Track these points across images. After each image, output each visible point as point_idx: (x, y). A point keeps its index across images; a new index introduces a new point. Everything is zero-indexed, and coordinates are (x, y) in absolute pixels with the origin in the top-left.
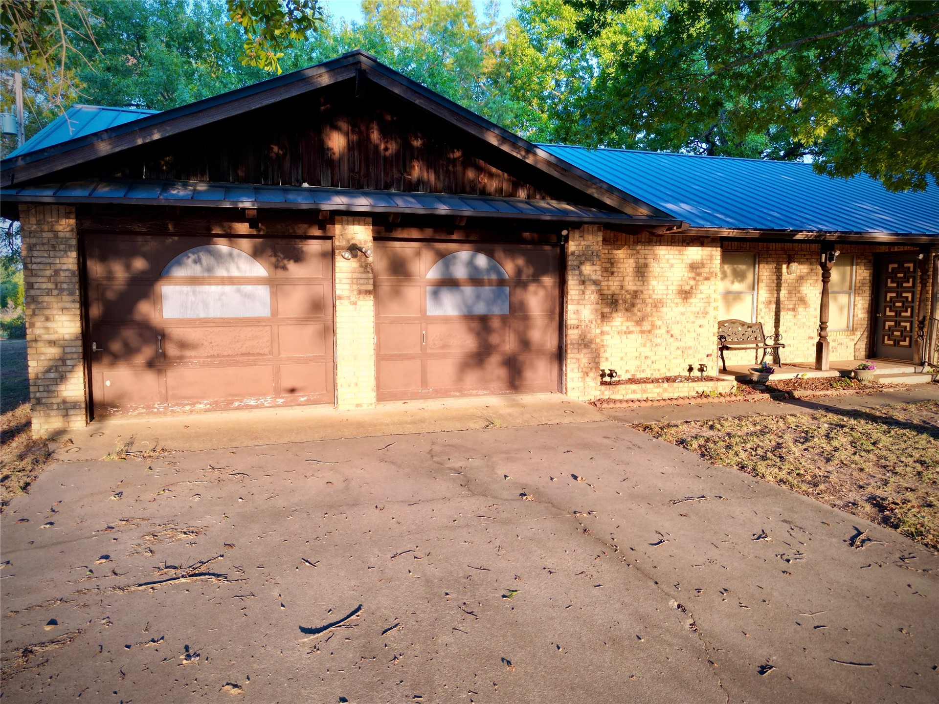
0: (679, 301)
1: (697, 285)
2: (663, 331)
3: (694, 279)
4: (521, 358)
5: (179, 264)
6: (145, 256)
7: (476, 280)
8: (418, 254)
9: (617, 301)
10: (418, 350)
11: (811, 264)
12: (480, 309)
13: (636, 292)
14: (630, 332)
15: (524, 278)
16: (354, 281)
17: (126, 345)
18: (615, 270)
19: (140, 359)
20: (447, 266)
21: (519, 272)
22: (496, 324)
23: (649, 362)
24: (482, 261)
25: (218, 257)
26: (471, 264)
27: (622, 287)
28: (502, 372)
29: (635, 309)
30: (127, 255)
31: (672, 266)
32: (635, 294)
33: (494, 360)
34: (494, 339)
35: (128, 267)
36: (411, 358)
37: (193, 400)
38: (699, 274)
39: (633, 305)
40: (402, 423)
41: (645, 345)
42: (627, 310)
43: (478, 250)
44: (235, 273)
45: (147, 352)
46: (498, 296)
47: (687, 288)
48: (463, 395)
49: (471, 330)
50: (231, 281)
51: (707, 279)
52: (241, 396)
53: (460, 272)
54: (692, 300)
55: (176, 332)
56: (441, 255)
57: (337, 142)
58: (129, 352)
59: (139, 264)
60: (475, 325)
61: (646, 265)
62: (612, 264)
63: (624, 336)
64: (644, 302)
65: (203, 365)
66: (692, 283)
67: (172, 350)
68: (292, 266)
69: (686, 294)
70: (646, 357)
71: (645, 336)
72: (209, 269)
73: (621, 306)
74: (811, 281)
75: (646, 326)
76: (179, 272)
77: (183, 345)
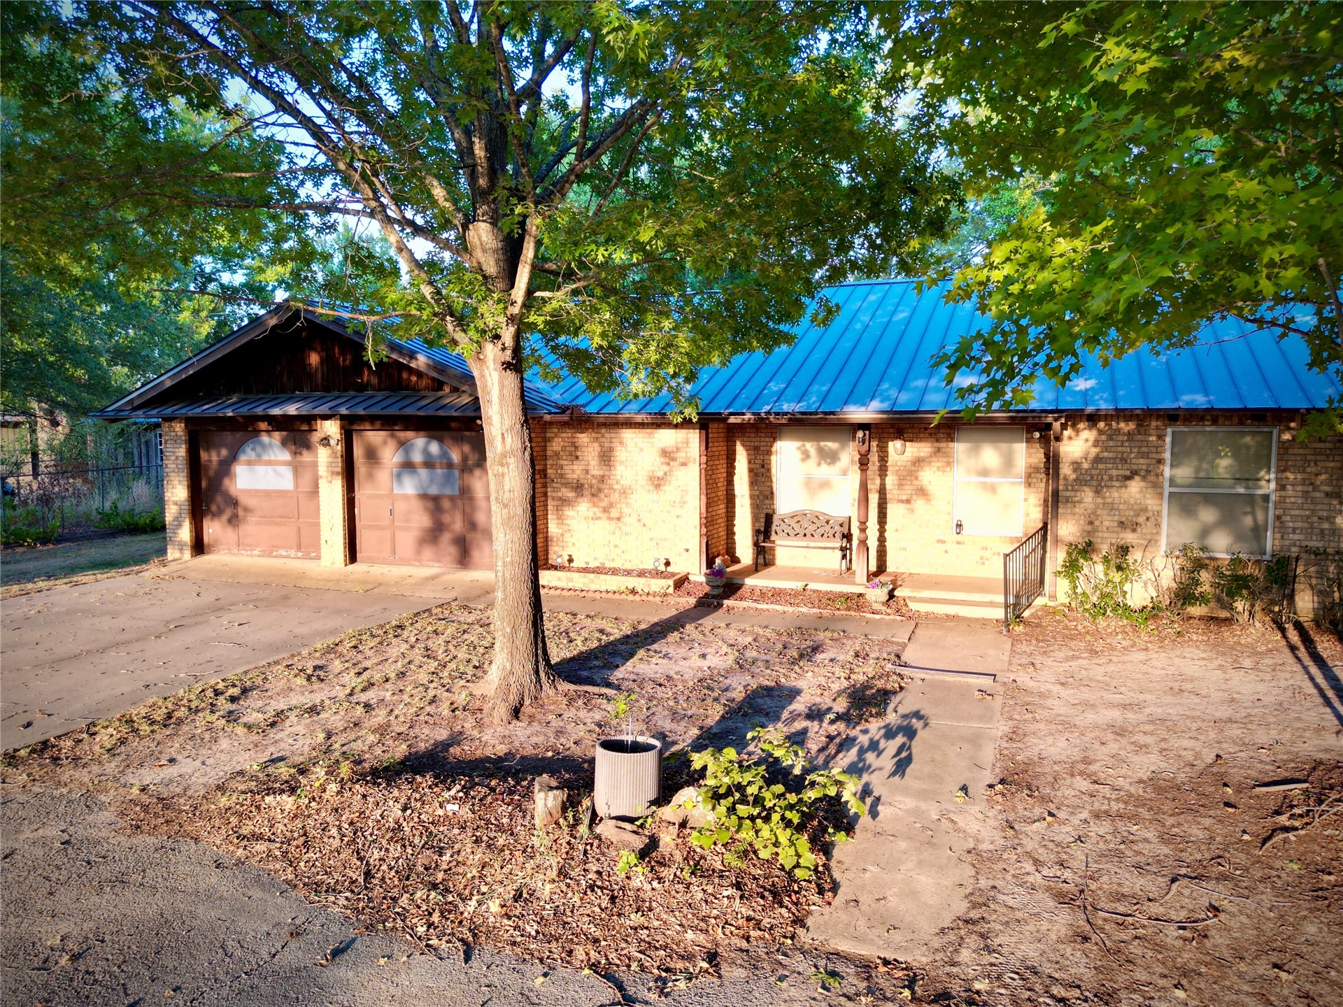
0: (651, 488)
1: (671, 471)
2: (633, 519)
3: (668, 464)
4: (469, 537)
5: (244, 452)
6: (226, 446)
7: (429, 464)
8: (385, 443)
9: (582, 485)
10: (386, 522)
11: (938, 440)
12: (433, 491)
13: (603, 476)
14: (598, 518)
15: (470, 462)
16: (330, 465)
17: (218, 507)
18: (579, 453)
19: (225, 517)
20: (407, 452)
21: (465, 458)
22: (446, 504)
23: (619, 551)
24: (434, 448)
25: (263, 446)
26: (426, 452)
27: (587, 472)
28: (453, 550)
29: (602, 496)
30: (218, 447)
31: (642, 450)
32: (602, 479)
33: (446, 537)
34: (446, 518)
35: (219, 454)
36: (381, 528)
37: (252, 547)
38: (674, 459)
39: (600, 490)
40: (327, 580)
41: (614, 533)
42: (593, 495)
43: (432, 437)
44: (273, 458)
45: (228, 513)
46: (448, 479)
47: (660, 474)
48: (422, 566)
49: (426, 509)
50: (270, 463)
51: (684, 464)
52: (277, 547)
53: (417, 457)
54: (665, 488)
55: (243, 500)
56: (402, 444)
57: (314, 359)
58: (220, 513)
59: (224, 452)
60: (430, 504)
61: (611, 450)
62: (576, 448)
63: (591, 522)
64: (611, 488)
65: (258, 523)
66: (666, 468)
67: (241, 513)
68: (305, 452)
69: (657, 483)
70: (616, 546)
71: (613, 522)
72: (259, 456)
73: (586, 493)
74: (939, 464)
75: (614, 513)
76: (243, 458)
77: (246, 510)
